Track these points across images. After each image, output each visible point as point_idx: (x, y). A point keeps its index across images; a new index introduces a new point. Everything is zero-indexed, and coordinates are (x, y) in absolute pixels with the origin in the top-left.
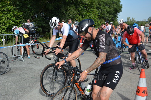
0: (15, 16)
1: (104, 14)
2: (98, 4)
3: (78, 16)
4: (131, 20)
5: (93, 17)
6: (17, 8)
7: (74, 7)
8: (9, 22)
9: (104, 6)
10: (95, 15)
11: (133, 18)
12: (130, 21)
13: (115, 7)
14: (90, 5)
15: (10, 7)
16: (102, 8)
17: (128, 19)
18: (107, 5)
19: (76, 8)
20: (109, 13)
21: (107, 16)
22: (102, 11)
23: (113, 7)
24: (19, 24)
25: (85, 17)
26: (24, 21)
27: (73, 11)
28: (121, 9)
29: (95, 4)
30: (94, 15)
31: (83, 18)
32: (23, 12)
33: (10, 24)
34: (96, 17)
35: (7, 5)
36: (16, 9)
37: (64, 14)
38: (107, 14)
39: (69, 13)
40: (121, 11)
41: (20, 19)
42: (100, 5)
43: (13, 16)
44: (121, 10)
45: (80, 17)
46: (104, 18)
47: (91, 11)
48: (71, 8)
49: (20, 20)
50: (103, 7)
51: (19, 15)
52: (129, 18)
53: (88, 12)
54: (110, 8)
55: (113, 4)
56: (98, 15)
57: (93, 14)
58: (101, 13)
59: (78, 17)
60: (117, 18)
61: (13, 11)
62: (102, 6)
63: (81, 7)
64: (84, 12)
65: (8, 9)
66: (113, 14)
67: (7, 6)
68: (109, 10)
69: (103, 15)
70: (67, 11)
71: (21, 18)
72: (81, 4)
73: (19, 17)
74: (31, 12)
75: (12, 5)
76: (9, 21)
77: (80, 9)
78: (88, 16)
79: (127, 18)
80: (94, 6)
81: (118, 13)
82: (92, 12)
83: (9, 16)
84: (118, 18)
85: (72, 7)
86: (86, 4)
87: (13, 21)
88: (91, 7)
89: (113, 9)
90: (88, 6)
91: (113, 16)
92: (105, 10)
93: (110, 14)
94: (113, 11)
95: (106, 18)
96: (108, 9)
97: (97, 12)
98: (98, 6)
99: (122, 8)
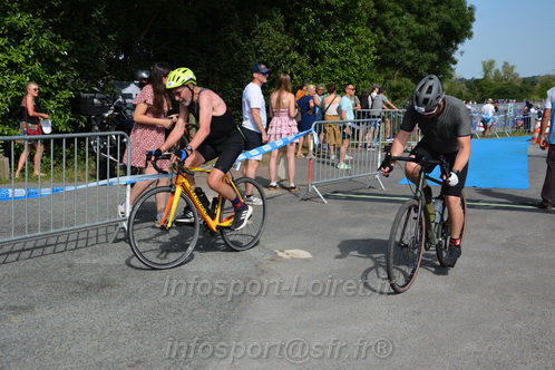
0: (40, 55)
1: (399, 47)
2: (375, 7)
3: (295, 55)
4: (501, 70)
5: (357, 62)
6: (51, 24)
7: (280, 19)
8: (18, 82)
9: (397, 15)
10: (365, 51)
11: (506, 63)
12: (495, 77)
13: (446, 16)
14: (345, 8)
15: (21, 20)
16: (389, 22)
17: (488, 66)
18: (409, 8)
19: (288, 21)
20: (420, 42)
21: (409, 58)
22: (391, 34)
23: (437, 19)
24: (55, 90)
25: (322, 61)
26: (76, 78)
27: (277, 35)
28: (470, 27)
29: (363, 5)
30: (357, 51)
31: (316, 65)
32: (74, 38)
33: (19, 90)
34: (366, 62)
35: (9, 9)
36: (45, 26)
37: (237, 46)
38: (411, 47)
39: (258, 43)
40: (470, 35)
41: (62, 69)
42: (381, 8)
43: (34, 57)
44: (472, 30)
45: (303, 61)
46: (399, 66)
47: (346, 35)
48: (267, 24)
49: (60, 75)
50: (395, 19)
51: (58, 54)
52: (491, 63)
53: (334, 38)
54: (422, 23)
55: (436, 5)
56: (374, 54)
57: (354, 48)
58: (386, 45)
59: (294, 62)
60: (453, 66)
61: (34, 35)
62: (392, 13)
63: (307, 20)
64: (320, 40)
65: (12, 27)
66: (437, 48)
67: (7, 16)
68: (418, 32)
69: (393, 50)
70: (250, 37)
71: (64, 65)
72: (307, 5)
73: (58, 60)
74: (105, 39)
75: (27, 12)
76: (17, 78)
77: (303, 28)
78: (336, 56)
79: (484, 63)
80: (358, 16)
81: (458, 41)
82: (352, 41)
83: (15, 55)
84: (455, 63)
85: (272, 18)
86: (329, 7)
87: (30, 77)
88: (347, 21)
89: (434, 26)
90: (335, 14)
91: (435, 56)
92: (402, 29)
93: (423, 49)
94: (437, 35)
95: (409, 63)
96: (416, 26)
97: (369, 41)
98: (375, 12)
99: (472, 20)
